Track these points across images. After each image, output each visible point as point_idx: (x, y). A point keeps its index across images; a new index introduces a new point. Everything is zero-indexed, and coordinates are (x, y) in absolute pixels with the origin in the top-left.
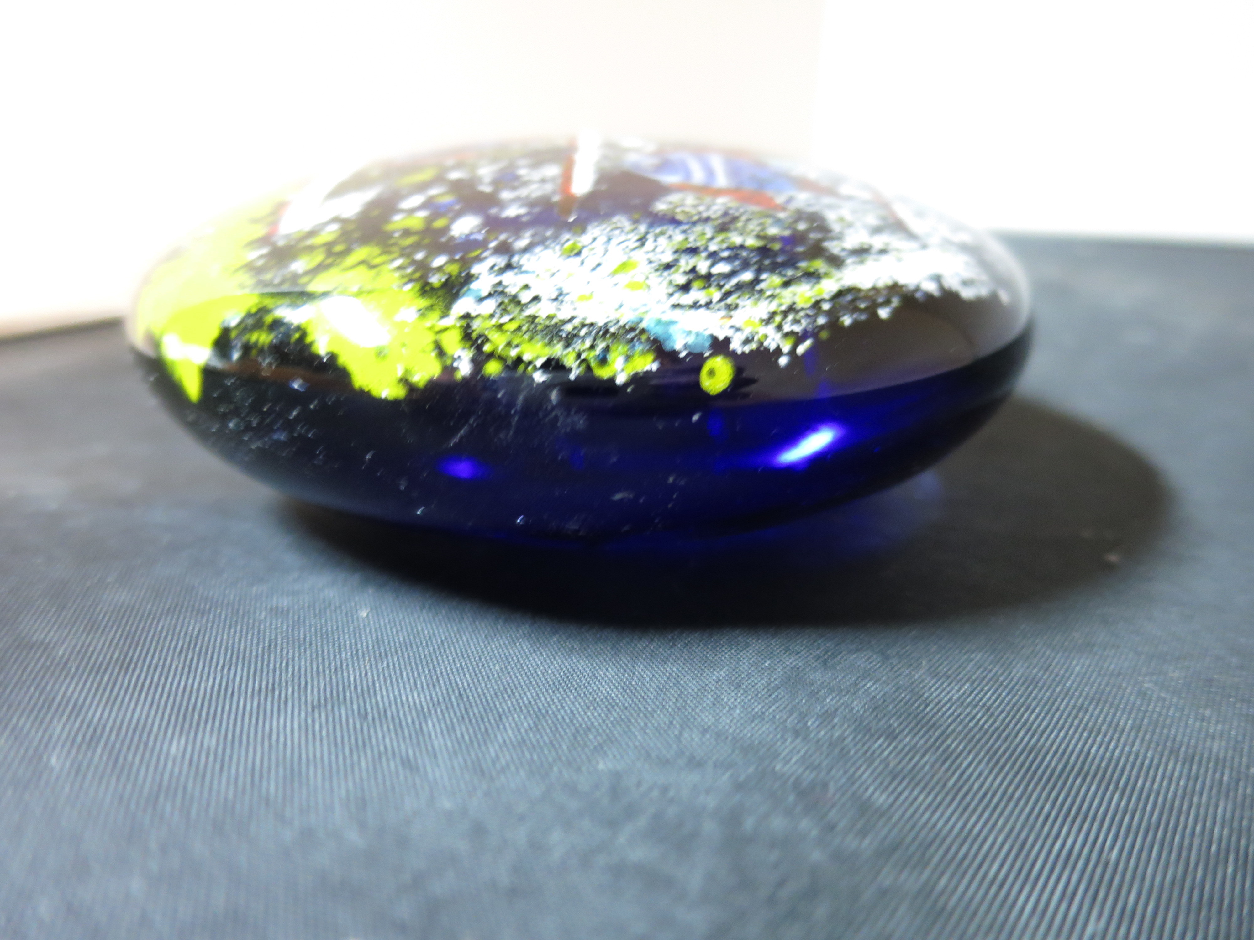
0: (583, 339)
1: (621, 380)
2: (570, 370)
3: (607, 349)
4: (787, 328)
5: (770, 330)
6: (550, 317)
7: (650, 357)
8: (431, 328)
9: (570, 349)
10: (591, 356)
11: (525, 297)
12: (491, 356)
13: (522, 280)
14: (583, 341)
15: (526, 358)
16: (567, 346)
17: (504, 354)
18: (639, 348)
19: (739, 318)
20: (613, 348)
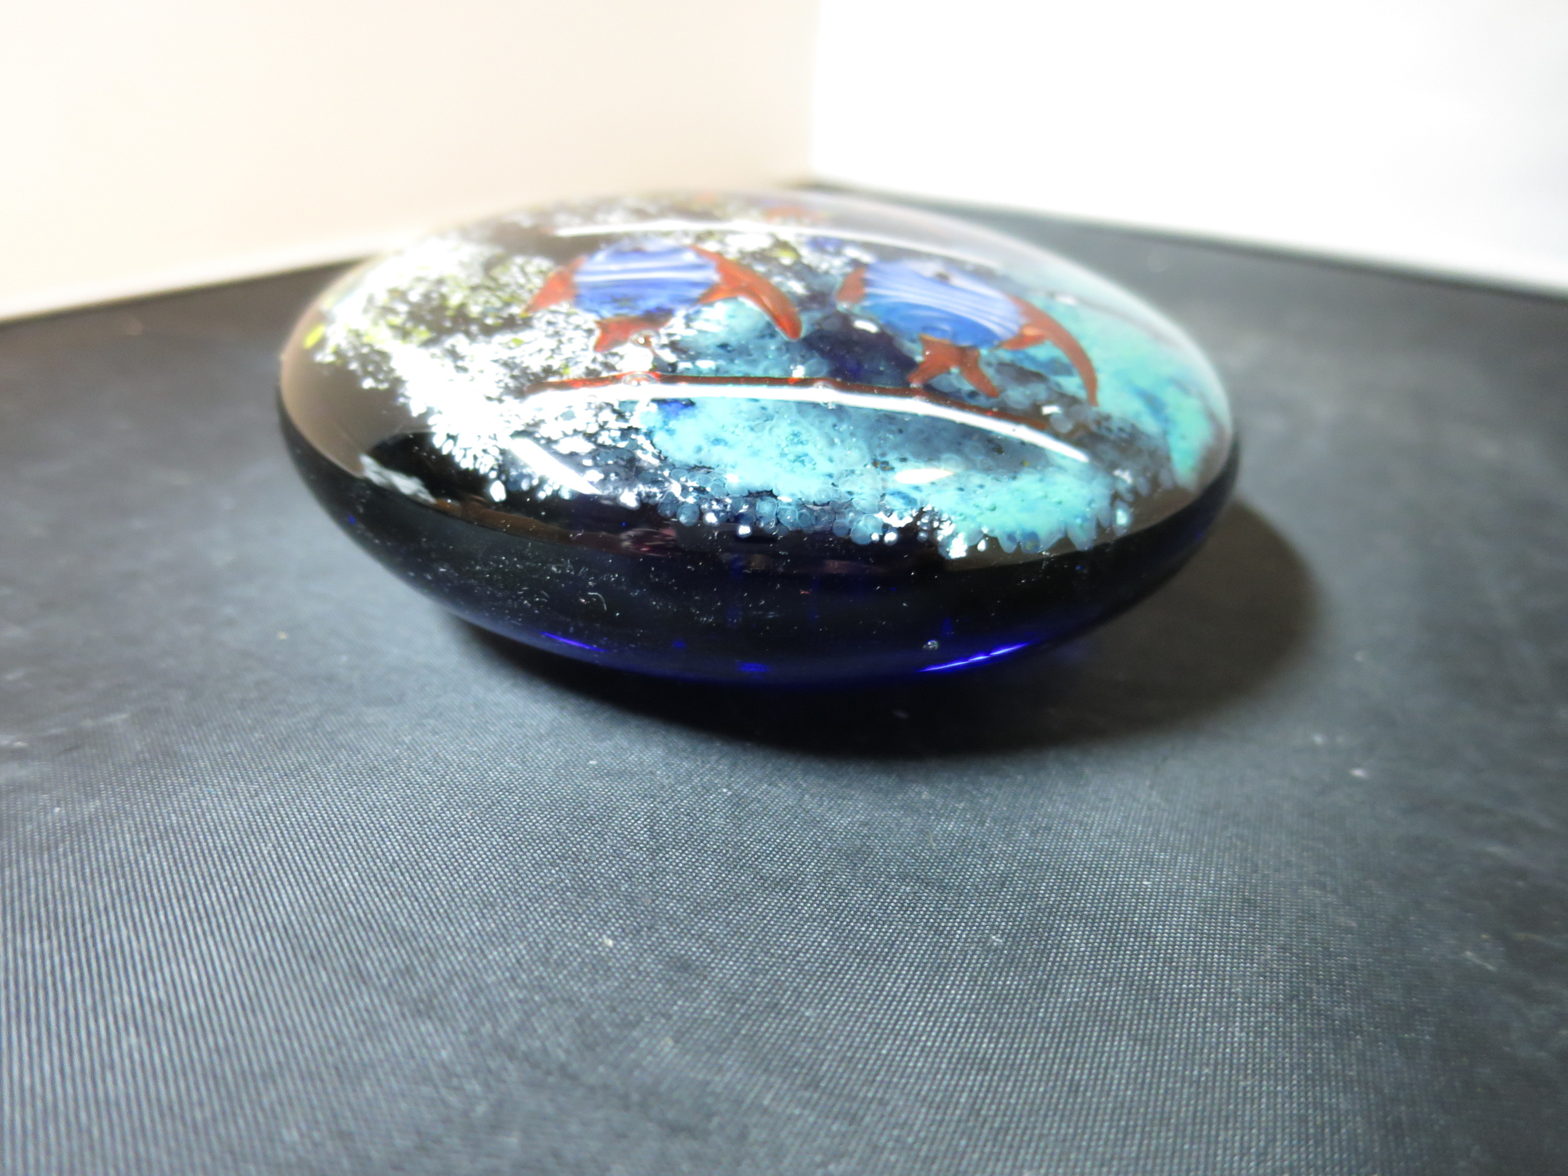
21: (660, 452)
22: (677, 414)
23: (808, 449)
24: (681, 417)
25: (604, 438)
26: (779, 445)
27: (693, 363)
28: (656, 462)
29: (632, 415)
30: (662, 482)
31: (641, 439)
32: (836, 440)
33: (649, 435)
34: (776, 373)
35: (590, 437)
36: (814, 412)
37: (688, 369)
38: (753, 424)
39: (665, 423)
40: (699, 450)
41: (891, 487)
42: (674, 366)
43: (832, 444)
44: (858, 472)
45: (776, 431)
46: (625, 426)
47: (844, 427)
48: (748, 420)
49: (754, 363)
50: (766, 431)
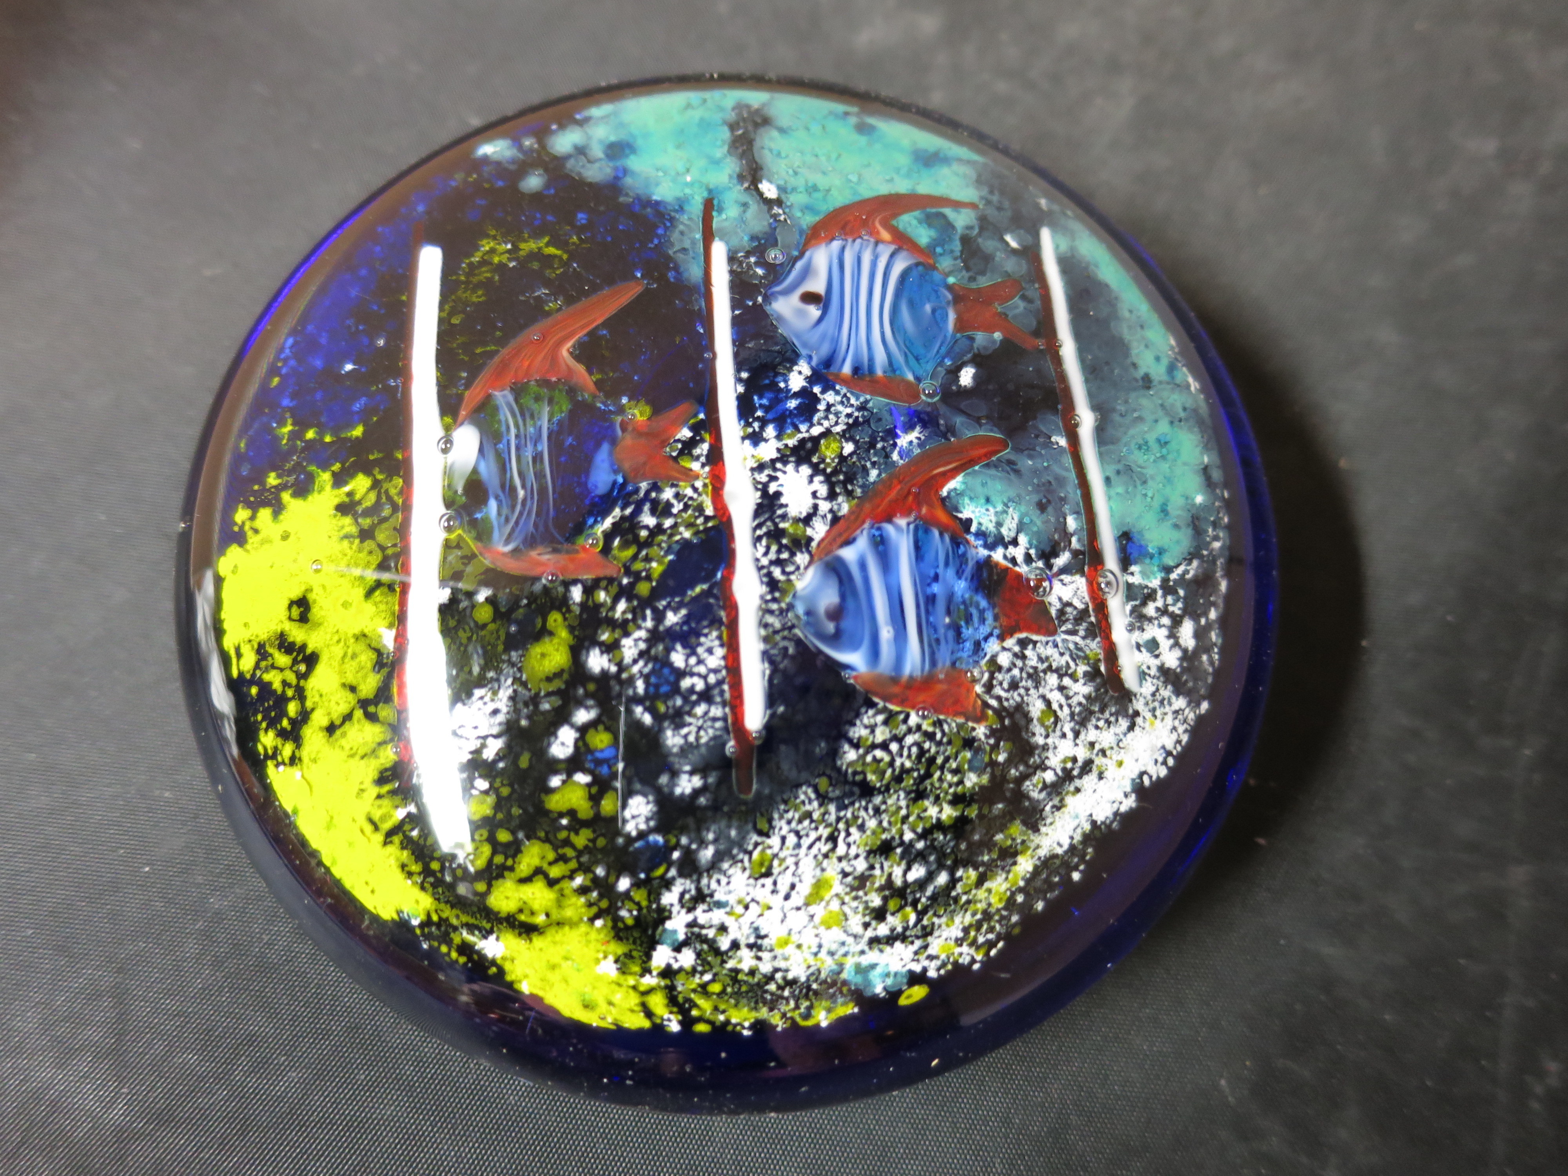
0: (787, 1000)
1: (824, 1024)
2: (777, 1026)
3: (810, 1008)
4: (981, 940)
5: (965, 949)
6: (752, 972)
7: (851, 1005)
8: (634, 988)
9: (776, 1011)
10: (796, 1015)
11: (724, 944)
12: (700, 1019)
13: (718, 916)
14: (788, 1003)
15: (734, 1021)
16: (771, 1010)
17: (712, 1018)
18: (840, 1000)
19: (936, 945)
20: (816, 1004)
21: (1185, 559)
22: (1141, 546)
23: (1151, 438)
24: (1143, 543)
25: (1176, 609)
26: (1154, 461)
27: (1072, 535)
28: (1195, 563)
29: (1147, 587)
30: (1214, 556)
31: (1173, 576)
32: (1135, 415)
33: (1168, 570)
34: (1068, 461)
35: (1177, 621)
36: (1110, 431)
37: (1079, 540)
38: (1138, 483)
39: (1152, 557)
40: (1176, 526)
41: (1165, 378)
42: (1076, 554)
43: (1140, 419)
44: (1160, 402)
45: (1140, 462)
46: (1160, 593)
47: (1121, 408)
48: (1135, 487)
49: (1061, 481)
50: (1144, 471)
